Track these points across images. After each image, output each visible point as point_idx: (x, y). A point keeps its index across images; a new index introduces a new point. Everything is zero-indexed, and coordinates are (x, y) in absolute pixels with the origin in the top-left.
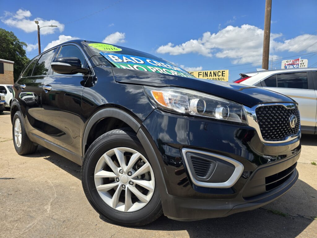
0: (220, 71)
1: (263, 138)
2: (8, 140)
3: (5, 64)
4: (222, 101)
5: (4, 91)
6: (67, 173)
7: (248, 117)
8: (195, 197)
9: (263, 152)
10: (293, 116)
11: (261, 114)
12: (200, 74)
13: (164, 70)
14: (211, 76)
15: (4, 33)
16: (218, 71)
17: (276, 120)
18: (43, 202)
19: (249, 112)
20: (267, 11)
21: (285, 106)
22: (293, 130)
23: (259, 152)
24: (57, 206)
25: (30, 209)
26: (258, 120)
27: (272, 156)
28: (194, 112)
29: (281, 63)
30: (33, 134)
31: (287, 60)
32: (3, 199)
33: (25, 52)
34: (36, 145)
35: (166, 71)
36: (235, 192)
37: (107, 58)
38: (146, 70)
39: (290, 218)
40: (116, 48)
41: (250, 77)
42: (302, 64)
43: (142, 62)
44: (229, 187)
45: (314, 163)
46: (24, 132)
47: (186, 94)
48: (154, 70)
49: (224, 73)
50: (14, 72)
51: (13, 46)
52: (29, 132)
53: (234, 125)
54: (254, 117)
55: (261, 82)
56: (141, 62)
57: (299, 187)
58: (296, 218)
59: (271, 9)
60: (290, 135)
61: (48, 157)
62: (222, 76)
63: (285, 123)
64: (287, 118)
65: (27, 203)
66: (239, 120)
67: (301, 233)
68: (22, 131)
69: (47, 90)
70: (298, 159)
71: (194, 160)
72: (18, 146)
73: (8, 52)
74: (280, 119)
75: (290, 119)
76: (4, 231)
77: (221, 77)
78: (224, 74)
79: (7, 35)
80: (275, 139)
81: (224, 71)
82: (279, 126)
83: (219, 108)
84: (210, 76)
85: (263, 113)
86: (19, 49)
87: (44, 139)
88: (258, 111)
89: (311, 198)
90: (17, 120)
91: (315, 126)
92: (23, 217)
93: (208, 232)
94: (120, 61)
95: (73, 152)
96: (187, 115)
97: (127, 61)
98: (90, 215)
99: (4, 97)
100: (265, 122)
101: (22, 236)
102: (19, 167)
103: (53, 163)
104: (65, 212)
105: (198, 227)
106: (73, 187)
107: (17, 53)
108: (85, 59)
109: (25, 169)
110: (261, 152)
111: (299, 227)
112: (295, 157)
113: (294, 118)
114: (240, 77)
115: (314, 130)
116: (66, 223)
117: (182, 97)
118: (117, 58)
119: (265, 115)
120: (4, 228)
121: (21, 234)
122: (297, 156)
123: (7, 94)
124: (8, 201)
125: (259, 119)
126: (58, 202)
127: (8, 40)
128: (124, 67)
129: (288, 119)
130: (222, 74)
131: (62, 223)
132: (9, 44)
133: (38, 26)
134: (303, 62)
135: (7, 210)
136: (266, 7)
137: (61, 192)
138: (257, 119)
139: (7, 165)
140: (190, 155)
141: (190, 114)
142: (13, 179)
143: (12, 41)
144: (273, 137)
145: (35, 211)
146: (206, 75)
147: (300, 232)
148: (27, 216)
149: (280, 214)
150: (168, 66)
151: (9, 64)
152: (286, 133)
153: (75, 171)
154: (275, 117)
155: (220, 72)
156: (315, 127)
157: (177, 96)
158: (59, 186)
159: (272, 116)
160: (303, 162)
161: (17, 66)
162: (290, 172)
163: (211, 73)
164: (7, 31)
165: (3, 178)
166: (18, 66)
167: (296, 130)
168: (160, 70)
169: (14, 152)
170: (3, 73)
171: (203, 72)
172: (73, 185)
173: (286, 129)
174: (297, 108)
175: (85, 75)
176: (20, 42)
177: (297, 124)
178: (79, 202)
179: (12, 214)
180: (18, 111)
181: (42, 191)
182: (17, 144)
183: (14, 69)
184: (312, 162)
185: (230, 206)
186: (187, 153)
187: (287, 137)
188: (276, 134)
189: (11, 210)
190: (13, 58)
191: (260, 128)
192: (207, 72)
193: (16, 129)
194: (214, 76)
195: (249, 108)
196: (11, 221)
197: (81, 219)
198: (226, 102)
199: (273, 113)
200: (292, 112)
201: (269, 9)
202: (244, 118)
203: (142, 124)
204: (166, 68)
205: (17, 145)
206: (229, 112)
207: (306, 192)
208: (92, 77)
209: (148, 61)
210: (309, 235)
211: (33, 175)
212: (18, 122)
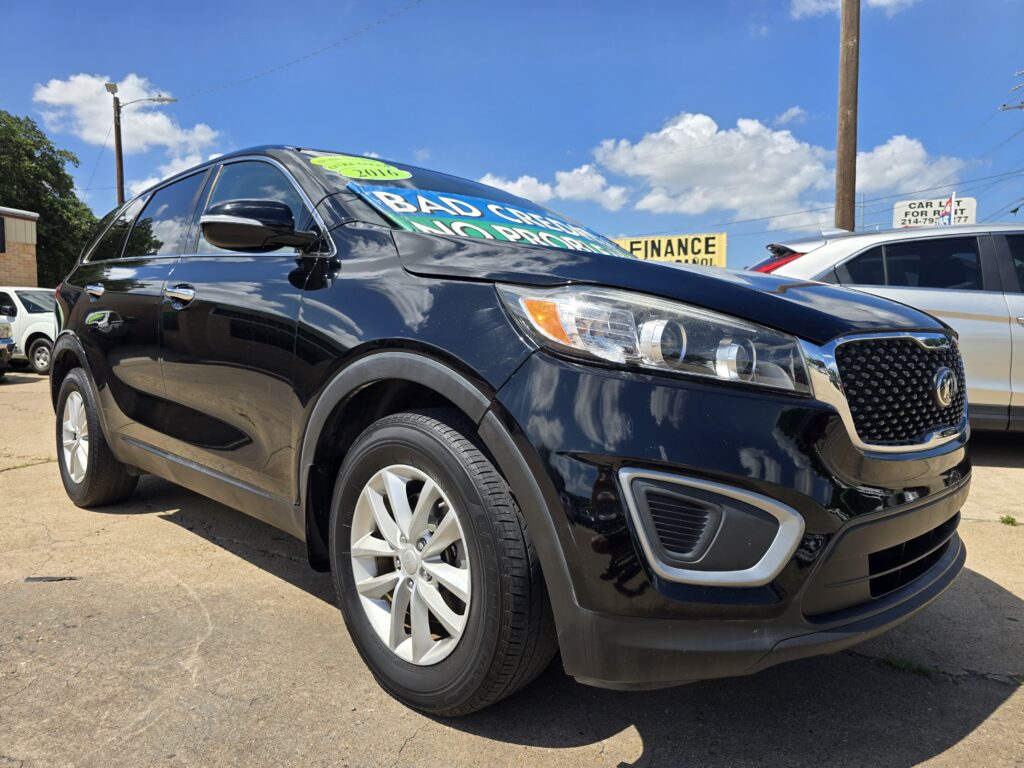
0: (699, 237)
1: (860, 436)
2: (35, 462)
3: (8, 221)
4: (734, 326)
5: (8, 307)
6: (239, 559)
7: (814, 373)
8: (661, 613)
9: (860, 475)
10: (945, 370)
11: (852, 364)
12: (635, 246)
13: (543, 235)
14: (672, 253)
15: (5, 122)
16: (693, 237)
17: (895, 381)
18: (178, 647)
19: (816, 357)
20: (847, 48)
21: (920, 339)
22: (945, 413)
23: (847, 476)
24: (226, 656)
25: (143, 669)
26: (843, 382)
27: (884, 489)
28: (652, 360)
29: (892, 209)
30: (125, 438)
31: (909, 202)
32: (50, 640)
33: (71, 183)
34: (133, 474)
35: (548, 238)
36: (781, 599)
37: (370, 201)
38: (488, 236)
39: (947, 680)
40: (393, 169)
41: (803, 254)
42: (959, 212)
43: (476, 213)
44: (765, 583)
45: (1009, 518)
46: (96, 434)
47: (628, 307)
48: (513, 237)
49: (711, 242)
50: (37, 246)
51: (34, 165)
52: (114, 435)
53: (771, 397)
54: (832, 373)
55: (835, 270)
56: (471, 211)
57: (967, 590)
58: (964, 680)
59: (858, 42)
60: (938, 429)
61: (171, 512)
62: (707, 252)
63: (923, 393)
64: (927, 376)
65: (129, 651)
66: (787, 383)
67: (983, 725)
68: (89, 431)
69: (177, 300)
70: (962, 504)
71: (657, 503)
72: (77, 478)
73: (19, 181)
74: (907, 380)
75: (937, 380)
76: (71, 732)
77: (702, 255)
78: (713, 245)
79: (15, 128)
80: (893, 438)
81: (714, 238)
82: (906, 402)
83: (725, 346)
84: (667, 253)
85: (858, 363)
86: (52, 173)
87: (166, 453)
88: (841, 355)
89: (1007, 621)
90: (72, 399)
91: (1008, 404)
92: (123, 691)
93: (701, 725)
94: (411, 208)
95: (266, 492)
96: (633, 367)
97: (432, 208)
98: (331, 683)
99: (8, 329)
100: (863, 389)
101: (129, 745)
102: (84, 545)
103: (190, 529)
104: (253, 674)
105: (667, 711)
106: (265, 601)
107: (47, 186)
108: (304, 204)
109: (106, 550)
110: (855, 477)
111: (974, 706)
112: (955, 496)
113: (949, 377)
114: (768, 255)
115: (1007, 418)
116: (260, 707)
117: (613, 316)
118: (399, 199)
119: (864, 368)
120: (70, 724)
121: (126, 742)
122: (960, 493)
123: (16, 318)
124: (67, 646)
125: (847, 380)
126: (225, 645)
127: (19, 145)
128: (425, 229)
129: (930, 379)
130: (707, 246)
131: (248, 707)
132: (20, 155)
133: (116, 101)
134: (962, 206)
135: (67, 672)
136: (842, 37)
137: (231, 616)
138: (839, 379)
139: (44, 538)
140: (645, 487)
141: (642, 366)
142: (71, 579)
143: (28, 147)
144: (890, 432)
145: (159, 674)
146: (656, 249)
147: (979, 722)
148: (136, 687)
149: (913, 670)
150: (553, 225)
151: (22, 222)
152: (926, 422)
153: (266, 552)
154: (891, 372)
155: (699, 240)
156: (1009, 407)
157: (599, 314)
158: (221, 599)
159: (882, 370)
160: (976, 515)
161: (45, 228)
162: (941, 542)
163: (669, 243)
164: (13, 115)
165: (40, 579)
166: (50, 225)
167: (955, 413)
168: (532, 237)
169: (61, 499)
170: (3, 251)
171: (646, 242)
172: (264, 594)
173: (925, 411)
174: (955, 347)
175: (305, 252)
176: (56, 150)
177: (957, 395)
178: (291, 644)
179: (89, 683)
180: (77, 369)
181: (172, 614)
182: (72, 472)
183: (39, 236)
184: (1004, 516)
185: (767, 640)
186: (633, 481)
187: (928, 435)
188: (897, 425)
189: (84, 671)
190: (32, 201)
191: (850, 407)
192: (659, 241)
193: (68, 425)
194: (679, 254)
195: (817, 348)
196: (88, 702)
197: (306, 694)
198: (749, 329)
199: (887, 362)
200: (941, 359)
201: (851, 44)
202: (801, 377)
203: (494, 398)
204: (546, 230)
205: (73, 476)
206: (757, 359)
207: (989, 606)
208: (325, 259)
209: (493, 208)
210: (1005, 730)
211: (134, 568)
212: (75, 401)
